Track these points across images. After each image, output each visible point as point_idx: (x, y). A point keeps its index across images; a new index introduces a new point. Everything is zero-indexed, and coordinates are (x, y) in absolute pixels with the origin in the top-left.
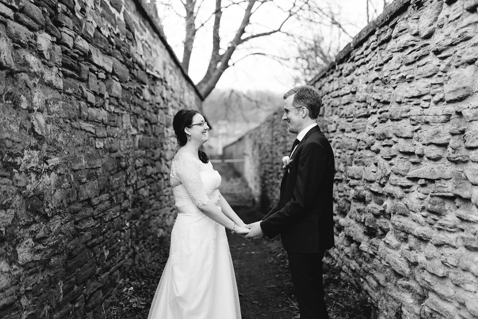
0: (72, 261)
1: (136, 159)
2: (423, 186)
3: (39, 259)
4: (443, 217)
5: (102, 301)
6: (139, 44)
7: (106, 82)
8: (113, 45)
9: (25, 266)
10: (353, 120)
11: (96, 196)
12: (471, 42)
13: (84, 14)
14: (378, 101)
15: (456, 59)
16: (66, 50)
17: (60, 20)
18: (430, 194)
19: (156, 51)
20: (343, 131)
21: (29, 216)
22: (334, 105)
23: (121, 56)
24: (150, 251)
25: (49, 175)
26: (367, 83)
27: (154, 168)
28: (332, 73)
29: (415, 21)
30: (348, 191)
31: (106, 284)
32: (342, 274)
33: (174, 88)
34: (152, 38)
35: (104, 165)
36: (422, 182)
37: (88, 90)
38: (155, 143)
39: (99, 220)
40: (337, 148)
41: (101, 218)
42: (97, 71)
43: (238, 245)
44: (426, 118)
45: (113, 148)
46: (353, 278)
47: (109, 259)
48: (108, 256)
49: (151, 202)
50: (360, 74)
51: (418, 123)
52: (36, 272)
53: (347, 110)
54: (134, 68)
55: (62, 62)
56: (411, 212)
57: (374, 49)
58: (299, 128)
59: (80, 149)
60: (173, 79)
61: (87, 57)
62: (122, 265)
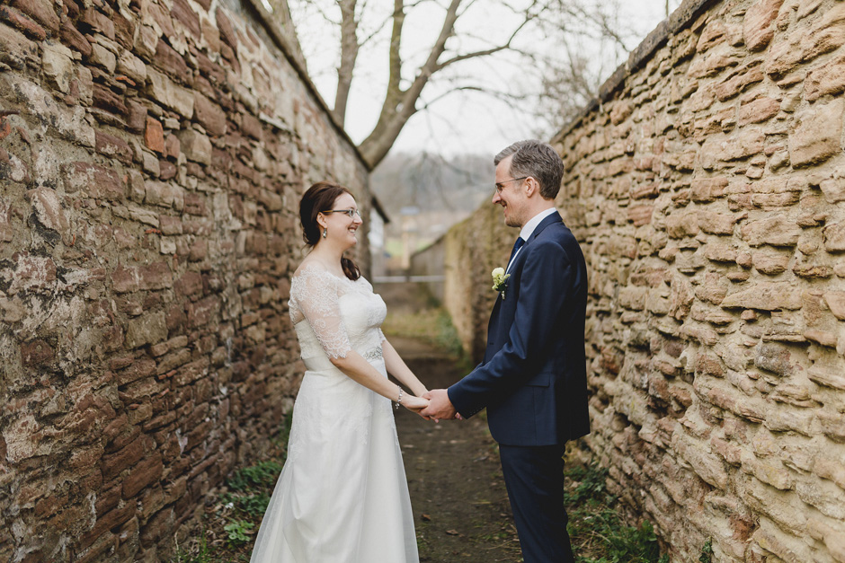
0: (115, 456)
1: (241, 273)
2: (750, 322)
3: (48, 453)
4: (785, 379)
5: (174, 529)
6: (246, 69)
7: (181, 135)
8: (194, 69)
9: (22, 466)
10: (629, 203)
11: (162, 340)
12: (838, 54)
13: (136, 12)
14: (673, 167)
15: (811, 88)
16: (101, 76)
17: (90, 22)
18: (763, 337)
19: (278, 81)
20: (612, 223)
21: (29, 374)
22: (597, 177)
23: (211, 89)
24: (269, 438)
25: (68, 302)
26: (654, 135)
27: (276, 290)
28: (593, 119)
29: (738, 19)
30: (619, 332)
31: (182, 497)
32: (610, 483)
33: (314, 148)
34: (271, 58)
35: (177, 285)
36: (749, 315)
37: (145, 148)
38: (276, 246)
39: (169, 382)
40: (602, 255)
41: (171, 378)
42: (164, 115)
43: (428, 428)
44: (755, 197)
45: (195, 253)
46: (628, 490)
47: (187, 452)
48: (185, 447)
49: (269, 351)
50: (641, 120)
51: (743, 207)
52: (42, 476)
53: (618, 185)
54: (236, 111)
55: (94, 98)
56: (729, 371)
57: (665, 73)
58: (523, 216)
59: (130, 254)
60: (313, 132)
61: (143, 88)
62: (213, 464)
